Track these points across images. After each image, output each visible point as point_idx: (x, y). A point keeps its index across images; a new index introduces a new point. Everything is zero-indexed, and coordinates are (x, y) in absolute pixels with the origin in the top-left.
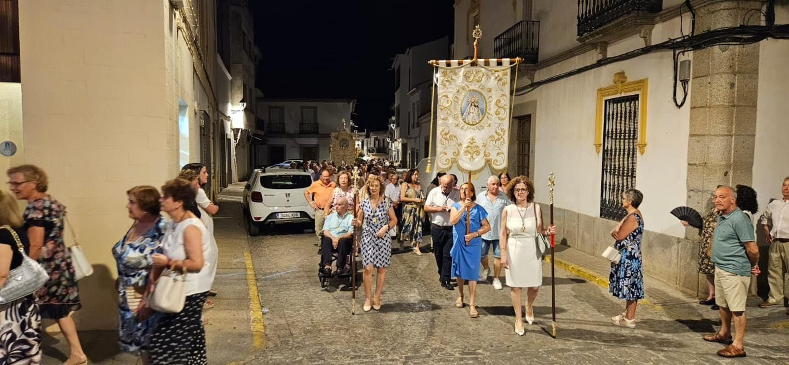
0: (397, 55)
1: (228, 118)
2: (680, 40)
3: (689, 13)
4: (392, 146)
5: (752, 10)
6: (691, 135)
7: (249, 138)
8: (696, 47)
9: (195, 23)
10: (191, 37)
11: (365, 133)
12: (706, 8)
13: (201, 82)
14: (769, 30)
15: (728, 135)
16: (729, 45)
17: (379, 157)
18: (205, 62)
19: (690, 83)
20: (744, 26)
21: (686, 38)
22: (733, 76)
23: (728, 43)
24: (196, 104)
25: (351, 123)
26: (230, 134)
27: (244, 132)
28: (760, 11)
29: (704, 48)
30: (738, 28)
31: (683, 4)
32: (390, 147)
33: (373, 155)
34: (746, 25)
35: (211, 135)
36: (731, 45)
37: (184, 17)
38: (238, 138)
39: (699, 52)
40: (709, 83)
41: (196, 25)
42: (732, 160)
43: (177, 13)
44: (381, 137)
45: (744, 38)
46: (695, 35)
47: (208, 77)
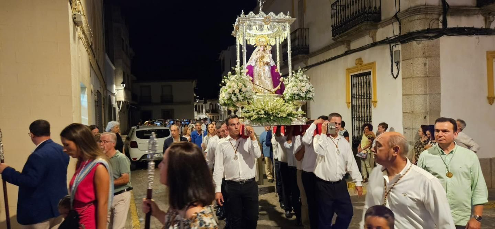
0: (222, 51)
1: (114, 94)
2: (393, 38)
3: (398, 22)
4: (221, 108)
5: (434, 19)
6: (403, 95)
7: (127, 106)
8: (403, 42)
9: (90, 34)
10: (88, 43)
11: (203, 101)
12: (407, 19)
13: (95, 72)
14: (444, 31)
15: (424, 94)
16: (422, 40)
17: (213, 115)
18: (97, 59)
19: (401, 64)
20: (429, 29)
21: (396, 37)
22: (425, 58)
23: (421, 39)
24: (92, 86)
25: (194, 95)
26: (115, 104)
27: (124, 103)
28: (438, 19)
29: (407, 43)
30: (426, 30)
31: (393, 17)
32: (220, 109)
33: (209, 114)
34: (430, 28)
35: (103, 106)
36: (423, 40)
37: (83, 31)
38: (121, 107)
39: (404, 45)
40: (412, 63)
41: (91, 36)
42: (428, 109)
43: (79, 28)
44: (214, 103)
45: (430, 36)
46: (401, 35)
47: (99, 69)
